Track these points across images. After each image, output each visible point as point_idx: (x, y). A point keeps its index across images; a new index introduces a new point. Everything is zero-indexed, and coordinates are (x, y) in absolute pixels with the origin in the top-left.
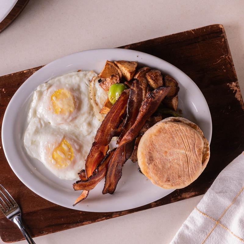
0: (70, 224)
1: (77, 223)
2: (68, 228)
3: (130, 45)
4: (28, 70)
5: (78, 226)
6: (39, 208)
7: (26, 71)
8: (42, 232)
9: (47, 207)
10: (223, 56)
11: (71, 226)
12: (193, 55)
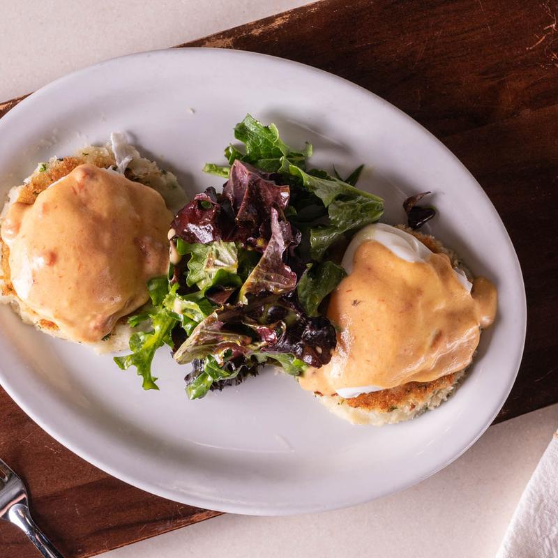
0: (155, 521)
1: (176, 519)
2: (150, 533)
3: (289, 12)
4: (10, 102)
5: (179, 526)
6: (67, 485)
7: (6, 105)
8: (80, 550)
9: (90, 480)
10: (552, 24)
11: (161, 529)
12: (466, 30)
